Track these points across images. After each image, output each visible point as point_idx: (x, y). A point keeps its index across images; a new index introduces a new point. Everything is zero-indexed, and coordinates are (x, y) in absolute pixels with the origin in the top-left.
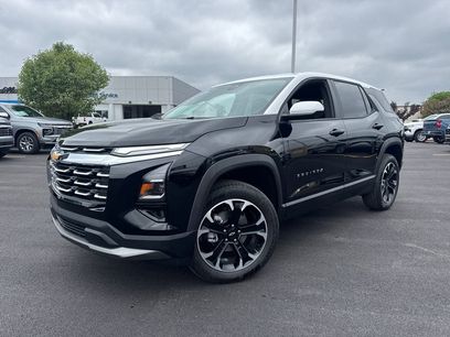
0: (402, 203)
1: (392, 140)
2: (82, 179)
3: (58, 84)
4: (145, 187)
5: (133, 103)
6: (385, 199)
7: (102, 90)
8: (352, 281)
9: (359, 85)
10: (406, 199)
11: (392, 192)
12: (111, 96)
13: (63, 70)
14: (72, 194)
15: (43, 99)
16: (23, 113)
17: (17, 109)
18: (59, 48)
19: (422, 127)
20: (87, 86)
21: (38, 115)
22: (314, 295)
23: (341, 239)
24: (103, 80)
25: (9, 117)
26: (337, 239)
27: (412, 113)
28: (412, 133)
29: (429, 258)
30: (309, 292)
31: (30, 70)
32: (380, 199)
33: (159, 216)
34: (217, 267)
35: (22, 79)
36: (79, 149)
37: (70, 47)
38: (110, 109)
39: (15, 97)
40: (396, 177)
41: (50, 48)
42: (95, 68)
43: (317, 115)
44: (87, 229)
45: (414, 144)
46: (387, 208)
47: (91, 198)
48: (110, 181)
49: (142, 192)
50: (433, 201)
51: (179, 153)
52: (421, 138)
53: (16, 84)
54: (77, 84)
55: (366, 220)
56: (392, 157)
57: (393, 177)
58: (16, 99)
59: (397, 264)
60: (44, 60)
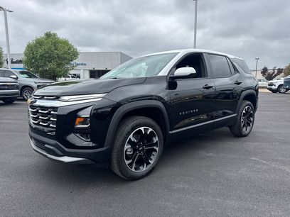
0: (257, 132)
1: (248, 91)
2: (43, 115)
3: (48, 57)
4: (78, 120)
5: (96, 69)
6: (244, 129)
7: (74, 61)
8: (210, 180)
9: (226, 56)
10: (260, 130)
11: (250, 125)
12: (82, 64)
13: (50, 49)
14: (38, 124)
15: (38, 67)
16: (26, 76)
17: (22, 73)
18: (48, 35)
19: (283, 83)
20: (65, 59)
21: (35, 77)
22: (184, 188)
23: (211, 154)
24: (75, 54)
25: (17, 78)
26: (208, 155)
27: (278, 74)
28: (276, 87)
29: (265, 167)
30: (181, 186)
31: (31, 49)
32: (240, 130)
33: (87, 137)
34: (133, 170)
35: (26, 54)
36: (42, 97)
37: (55, 35)
38: (81, 73)
39: (21, 66)
40: (252, 115)
41: (43, 35)
42: (70, 47)
43: (191, 76)
44: (46, 145)
45: (277, 94)
46: (246, 136)
47: (48, 126)
48: (58, 116)
49: (77, 123)
50: (278, 132)
51: (99, 99)
52: (282, 90)
53: (22, 57)
54: (59, 58)
55: (230, 143)
56: (249, 102)
57: (250, 116)
58: (22, 67)
59: (243, 171)
60: (39, 43)
